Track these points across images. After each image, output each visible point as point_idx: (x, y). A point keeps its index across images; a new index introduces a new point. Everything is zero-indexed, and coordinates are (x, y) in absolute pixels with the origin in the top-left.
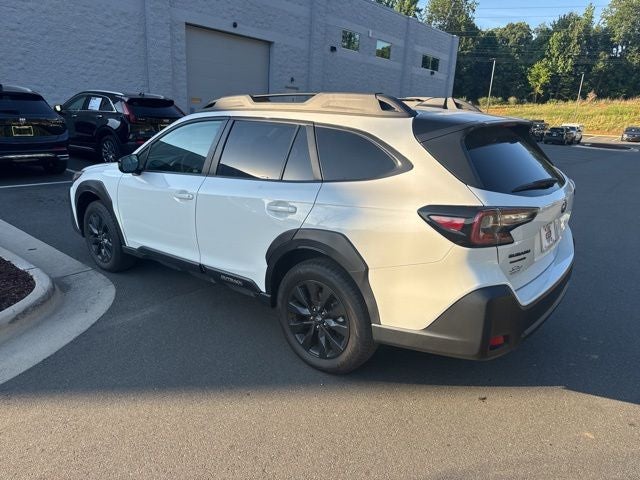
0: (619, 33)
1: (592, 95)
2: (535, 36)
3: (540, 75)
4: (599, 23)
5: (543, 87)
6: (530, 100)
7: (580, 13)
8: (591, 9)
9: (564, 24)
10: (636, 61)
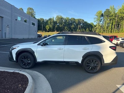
0: (58, 22)
1: (56, 31)
2: (45, 21)
3: (47, 27)
4: (55, 20)
5: (48, 29)
6: (47, 31)
7: (52, 18)
8: (53, 18)
9: (50, 19)
10: (61, 26)
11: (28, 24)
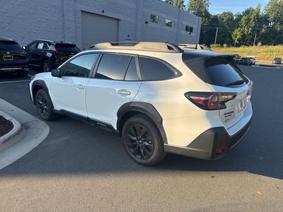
1: (260, 44)
2: (235, 18)
3: (237, 34)
4: (263, 12)
5: (239, 40)
6: (233, 45)
8: (259, 6)
9: (247, 12)
10: (279, 29)
11: (175, 30)
